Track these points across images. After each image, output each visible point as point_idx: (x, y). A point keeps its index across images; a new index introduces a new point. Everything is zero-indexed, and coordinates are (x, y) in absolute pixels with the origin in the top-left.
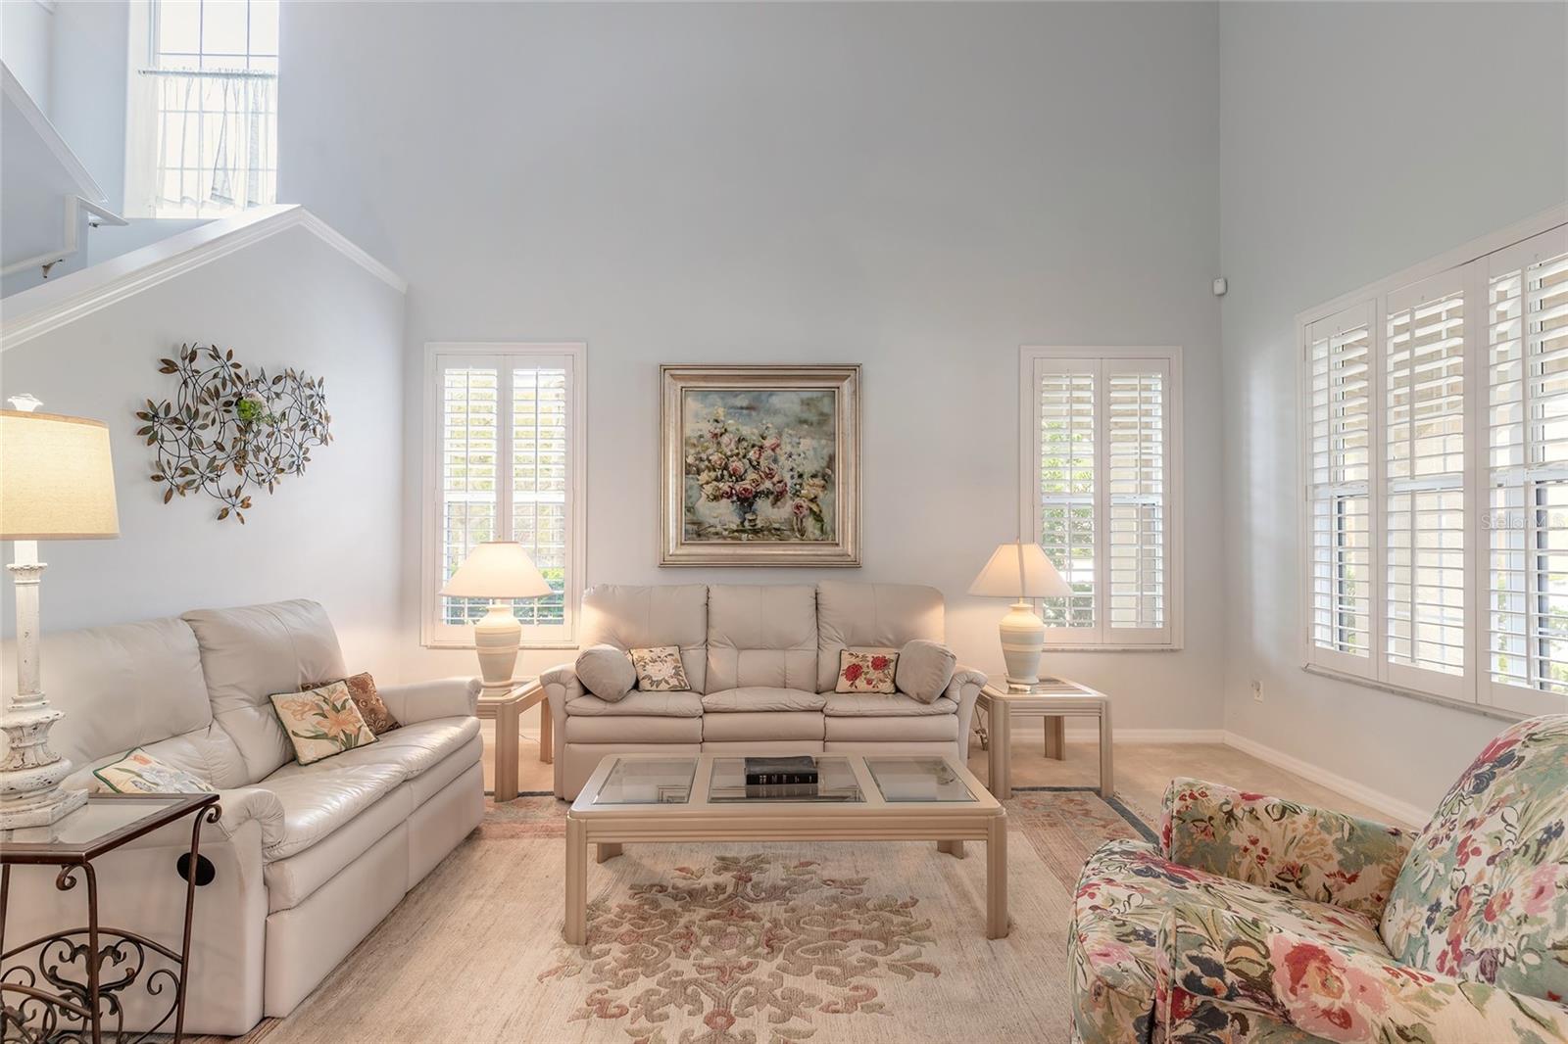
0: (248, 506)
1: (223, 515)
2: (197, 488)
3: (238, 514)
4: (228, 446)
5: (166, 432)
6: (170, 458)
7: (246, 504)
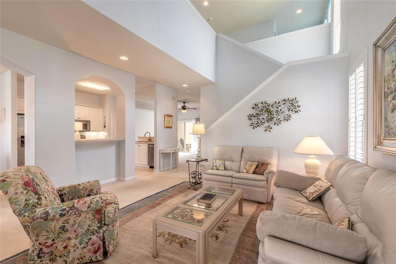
0: (271, 129)
1: (266, 130)
2: (260, 127)
3: (269, 130)
4: (265, 118)
5: (253, 118)
6: (253, 122)
7: (271, 128)
